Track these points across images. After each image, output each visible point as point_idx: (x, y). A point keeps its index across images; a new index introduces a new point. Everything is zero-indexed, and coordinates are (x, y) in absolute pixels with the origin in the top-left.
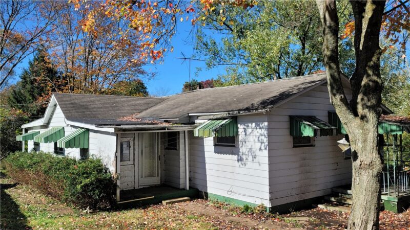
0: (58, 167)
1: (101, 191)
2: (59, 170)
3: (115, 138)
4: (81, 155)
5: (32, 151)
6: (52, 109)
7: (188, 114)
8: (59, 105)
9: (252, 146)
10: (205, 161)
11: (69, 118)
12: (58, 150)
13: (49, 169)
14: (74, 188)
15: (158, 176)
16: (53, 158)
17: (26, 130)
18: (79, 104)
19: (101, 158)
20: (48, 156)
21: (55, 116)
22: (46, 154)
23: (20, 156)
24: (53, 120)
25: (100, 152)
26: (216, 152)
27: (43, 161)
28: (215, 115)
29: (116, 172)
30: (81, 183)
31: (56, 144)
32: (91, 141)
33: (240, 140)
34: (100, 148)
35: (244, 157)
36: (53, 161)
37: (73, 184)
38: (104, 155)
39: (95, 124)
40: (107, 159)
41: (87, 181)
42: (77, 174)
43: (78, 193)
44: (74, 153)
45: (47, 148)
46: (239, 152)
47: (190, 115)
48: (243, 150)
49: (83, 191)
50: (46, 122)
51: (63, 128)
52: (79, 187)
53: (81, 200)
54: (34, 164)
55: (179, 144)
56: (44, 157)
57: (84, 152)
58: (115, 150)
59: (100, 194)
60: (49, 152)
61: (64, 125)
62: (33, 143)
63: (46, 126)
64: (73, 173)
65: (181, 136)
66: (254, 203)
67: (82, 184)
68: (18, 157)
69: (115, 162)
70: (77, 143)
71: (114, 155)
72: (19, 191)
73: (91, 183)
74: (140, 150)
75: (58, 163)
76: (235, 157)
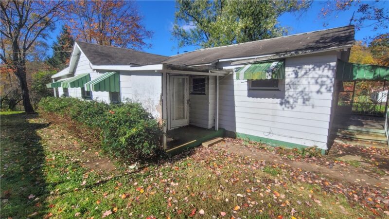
0: (88, 112)
1: (151, 142)
2: (89, 115)
3: (160, 78)
4: (110, 99)
5: (62, 96)
6: (76, 57)
7: (218, 60)
8: (83, 51)
9: (305, 88)
10: (234, 104)
11: (94, 62)
12: (86, 95)
13: (78, 114)
14: (115, 141)
15: (187, 118)
16: (81, 102)
17: (56, 79)
18: (103, 53)
19: (139, 102)
20: (76, 101)
21: (79, 64)
22: (74, 99)
23: (50, 101)
24: (78, 69)
25: (136, 95)
26: (249, 96)
27: (71, 105)
28: (257, 58)
29: (163, 118)
30: (125, 134)
31: (83, 89)
32: (122, 84)
33: (286, 83)
34: (136, 91)
35: (291, 101)
36: (81, 105)
37: (114, 134)
38: (143, 99)
39: (130, 64)
40: (147, 103)
41: (134, 131)
42: (116, 122)
43: (123, 147)
44: (103, 97)
45: (75, 93)
46: (285, 95)
47: (220, 61)
48: (289, 92)
49: (128, 145)
50: (72, 71)
51: (89, 75)
52: (123, 140)
53: (127, 155)
54: (62, 108)
55: (208, 89)
56: (72, 102)
57: (115, 96)
58: (161, 92)
59: (150, 146)
60: (77, 98)
61: (89, 71)
62: (62, 90)
63: (72, 74)
64: (111, 121)
65: (211, 81)
66: (303, 144)
67: (127, 136)
68: (47, 101)
69: (161, 106)
70: (107, 87)
71: (159, 99)
72: (52, 131)
73: (139, 135)
74: (171, 94)
75: (88, 107)
76: (278, 101)
